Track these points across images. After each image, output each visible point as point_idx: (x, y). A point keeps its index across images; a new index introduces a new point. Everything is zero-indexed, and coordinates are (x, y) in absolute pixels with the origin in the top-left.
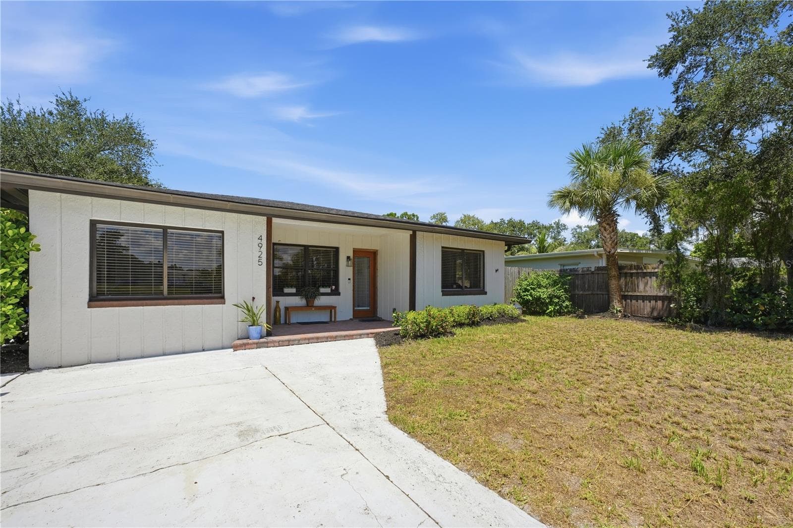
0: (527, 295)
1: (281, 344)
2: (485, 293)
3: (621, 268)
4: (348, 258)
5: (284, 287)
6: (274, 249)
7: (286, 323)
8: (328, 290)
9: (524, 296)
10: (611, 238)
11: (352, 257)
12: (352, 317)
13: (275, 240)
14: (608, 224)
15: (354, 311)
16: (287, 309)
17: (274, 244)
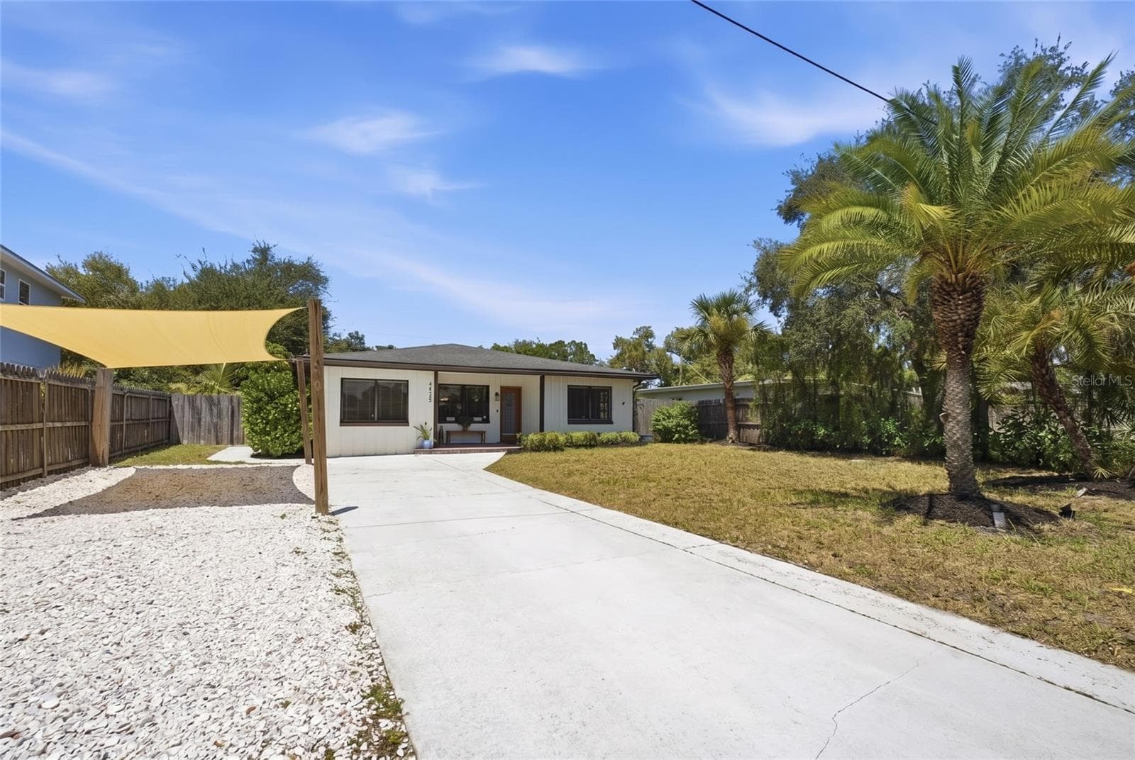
1: (443, 453)
2: (612, 423)
3: (736, 401)
4: (497, 394)
5: (446, 416)
6: (440, 388)
7: (447, 443)
8: (480, 419)
10: (728, 374)
11: (499, 393)
12: (499, 441)
13: (439, 382)
15: (501, 435)
16: (448, 432)
17: (440, 384)
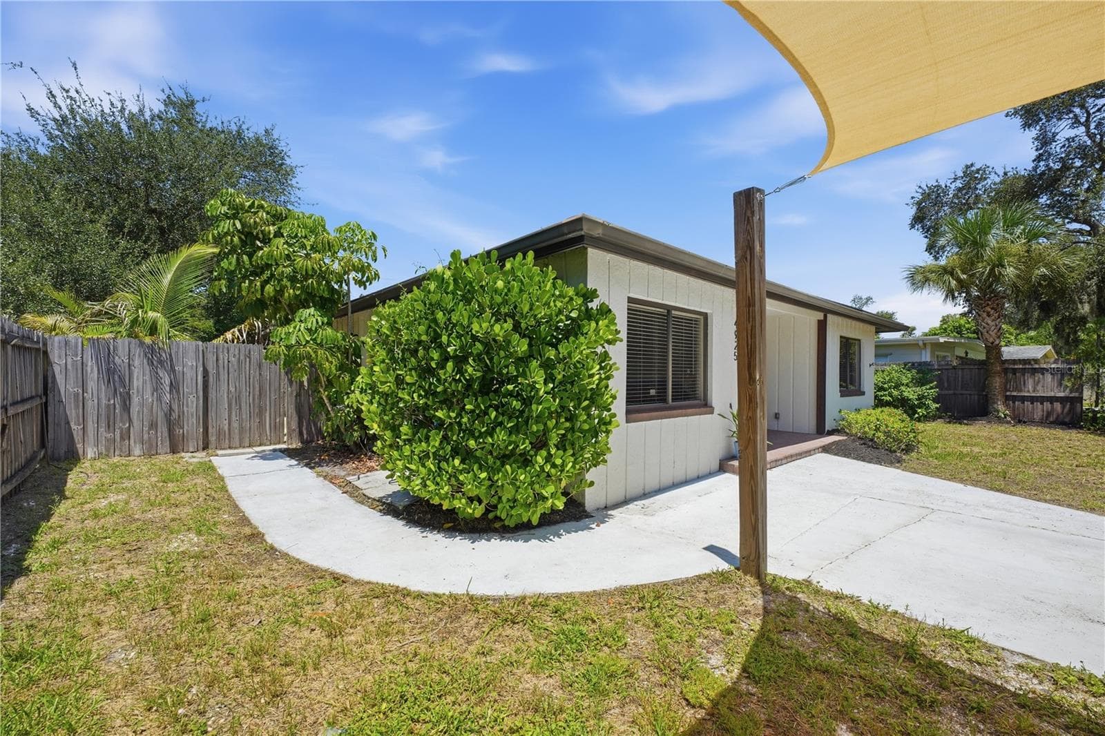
0: (885, 395)
2: (864, 393)
9: (881, 396)
10: (996, 326)
14: (992, 309)
